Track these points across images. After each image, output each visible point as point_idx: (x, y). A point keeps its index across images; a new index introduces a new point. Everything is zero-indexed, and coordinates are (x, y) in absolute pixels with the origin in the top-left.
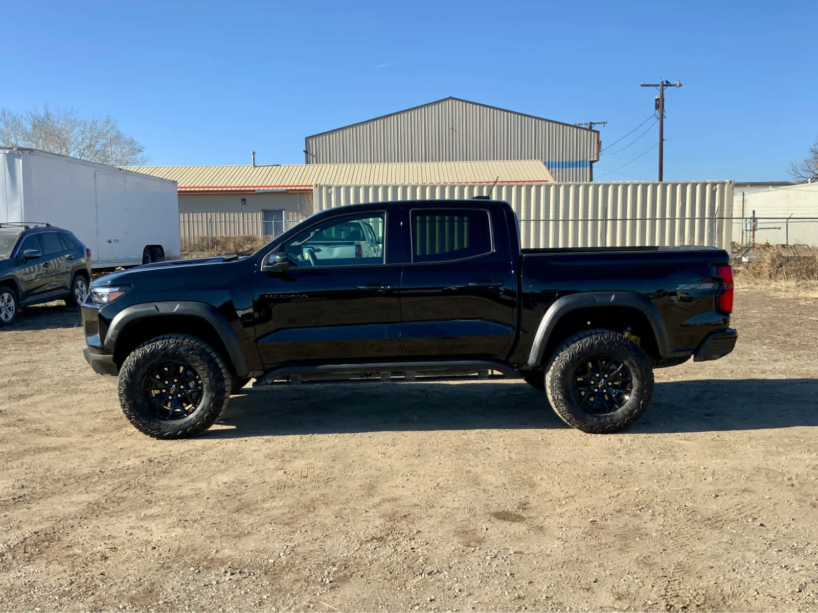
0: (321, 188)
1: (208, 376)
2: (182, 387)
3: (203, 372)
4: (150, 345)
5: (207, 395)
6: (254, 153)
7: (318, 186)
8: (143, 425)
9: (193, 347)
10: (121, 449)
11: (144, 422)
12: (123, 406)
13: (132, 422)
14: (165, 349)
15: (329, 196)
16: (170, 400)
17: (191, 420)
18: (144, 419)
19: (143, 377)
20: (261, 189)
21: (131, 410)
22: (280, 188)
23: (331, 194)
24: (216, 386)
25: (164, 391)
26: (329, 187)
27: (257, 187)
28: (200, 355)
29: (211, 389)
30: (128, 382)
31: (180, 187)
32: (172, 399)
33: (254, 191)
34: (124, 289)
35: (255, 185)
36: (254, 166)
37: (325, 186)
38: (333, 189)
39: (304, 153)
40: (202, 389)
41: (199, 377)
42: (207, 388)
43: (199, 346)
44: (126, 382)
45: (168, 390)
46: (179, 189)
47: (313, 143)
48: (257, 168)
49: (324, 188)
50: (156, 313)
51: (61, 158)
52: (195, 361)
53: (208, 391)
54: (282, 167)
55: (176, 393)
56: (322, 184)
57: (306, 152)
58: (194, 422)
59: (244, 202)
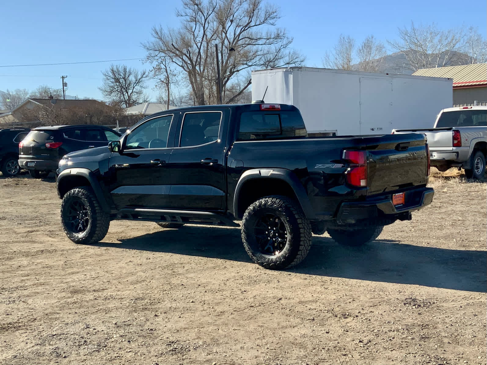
25: (78, 217)
50: (70, 174)
51: (326, 71)
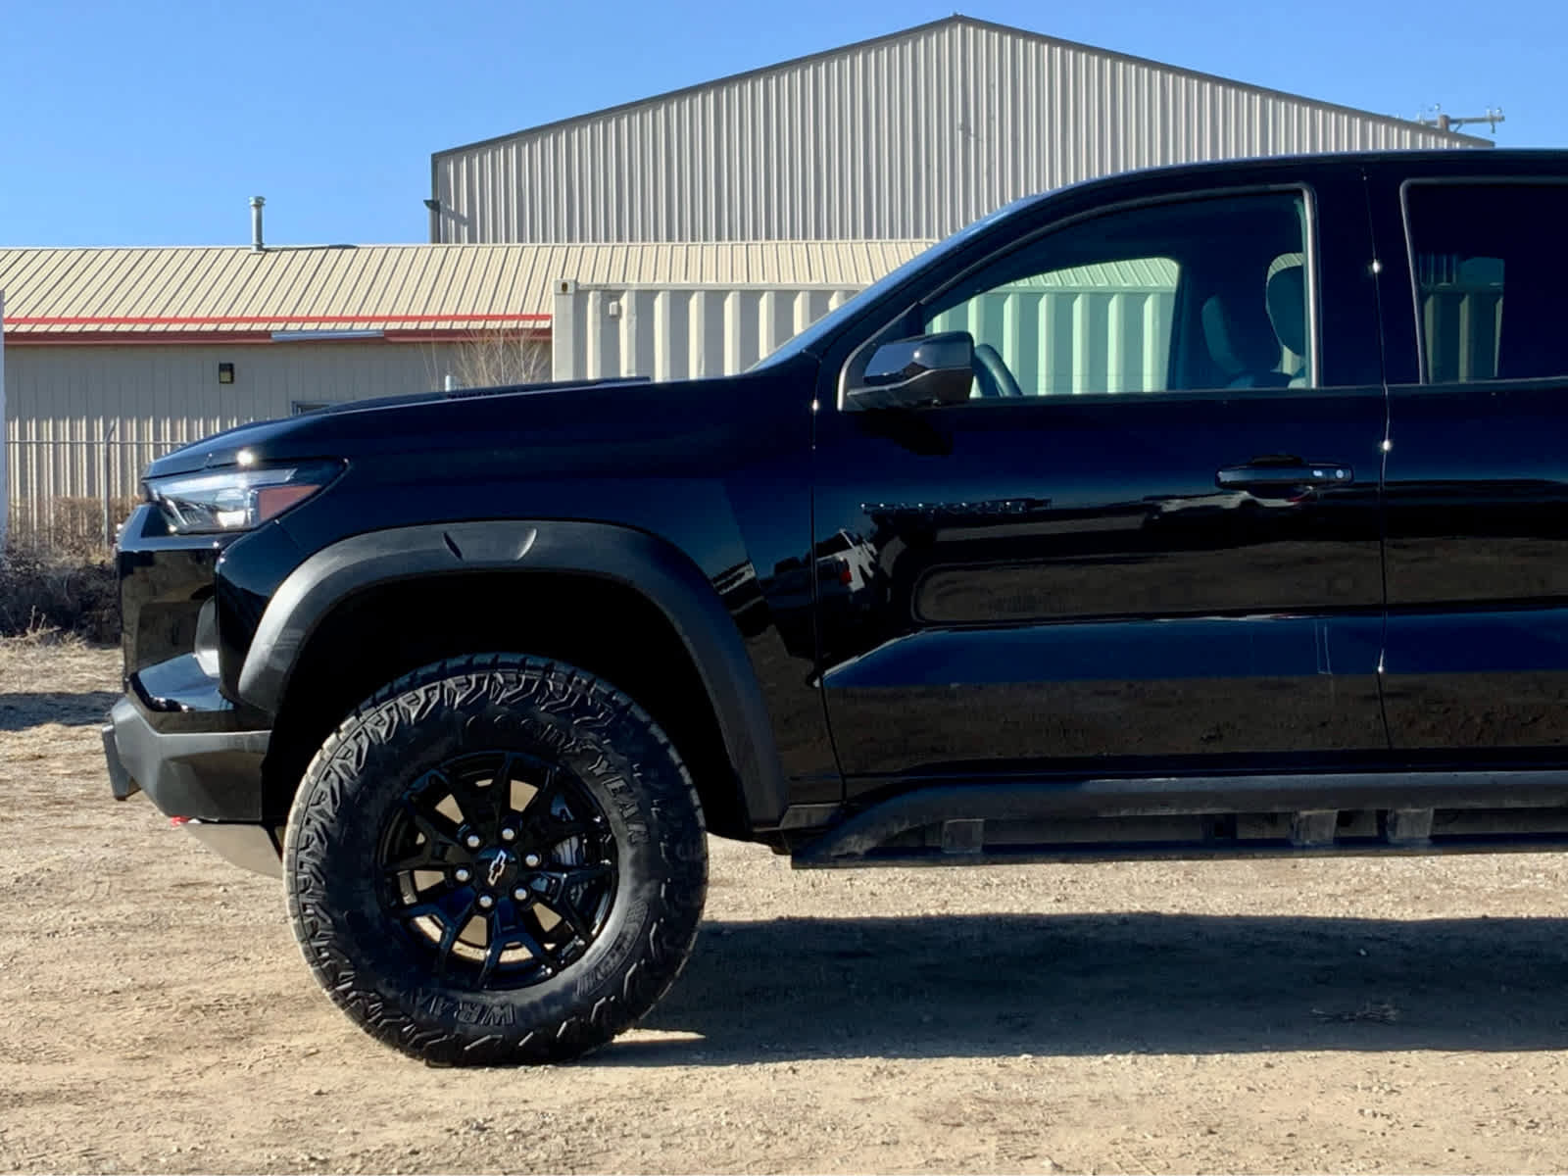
0: (581, 295)
1: (642, 815)
2: (532, 860)
3: (623, 798)
4: (421, 692)
5: (635, 892)
6: (259, 205)
7: (571, 289)
8: (385, 1007)
9: (584, 699)
10: (319, 1093)
11: (390, 994)
12: (308, 934)
13: (342, 1000)
14: (477, 705)
15: (610, 323)
16: (483, 911)
17: (570, 988)
18: (389, 985)
19: (387, 819)
20: (292, 326)
21: (340, 947)
22: (359, 326)
23: (617, 317)
24: (670, 852)
25: (462, 875)
26: (610, 294)
27: (275, 319)
28: (613, 732)
29: (649, 868)
30: (336, 835)
31: (10, 321)
32: (492, 908)
33: (267, 334)
34: (317, 474)
35: (268, 312)
36: (260, 247)
37: (597, 288)
38: (624, 301)
39: (428, 211)
40: (615, 867)
41: (605, 821)
42: (635, 861)
43: (608, 698)
44: (325, 835)
45: (479, 869)
46: (8, 328)
47: (458, 174)
48: (271, 257)
49: (591, 296)
50: (450, 561)
52: (592, 756)
53: (640, 879)
54: (363, 254)
55: (506, 887)
56: (585, 280)
57: (434, 205)
58: (583, 995)
59: (226, 376)
